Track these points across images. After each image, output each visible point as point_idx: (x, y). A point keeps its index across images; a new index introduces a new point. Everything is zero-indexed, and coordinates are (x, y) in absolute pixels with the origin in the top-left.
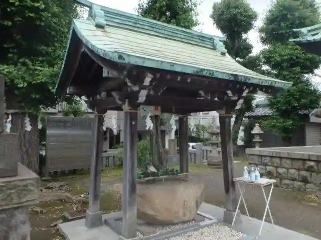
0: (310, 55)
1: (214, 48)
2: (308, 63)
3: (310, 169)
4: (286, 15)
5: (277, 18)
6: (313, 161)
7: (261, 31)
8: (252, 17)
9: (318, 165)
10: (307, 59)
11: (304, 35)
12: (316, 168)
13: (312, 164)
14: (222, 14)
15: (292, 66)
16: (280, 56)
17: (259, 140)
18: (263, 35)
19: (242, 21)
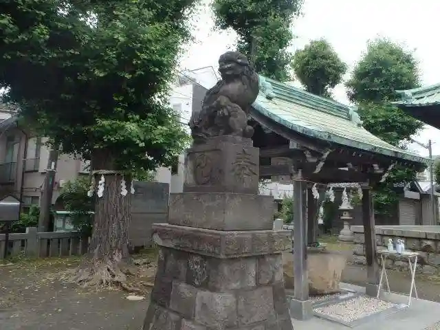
0: (407, 119)
1: (349, 118)
2: (405, 128)
3: (427, 249)
4: (381, 70)
5: (369, 72)
6: (431, 239)
7: (348, 85)
8: (340, 69)
9: (436, 245)
10: (403, 123)
11: (407, 98)
12: (433, 247)
13: (429, 243)
14: (307, 63)
15: (388, 129)
16: (374, 117)
17: (349, 218)
18: (351, 90)
19: (330, 74)
